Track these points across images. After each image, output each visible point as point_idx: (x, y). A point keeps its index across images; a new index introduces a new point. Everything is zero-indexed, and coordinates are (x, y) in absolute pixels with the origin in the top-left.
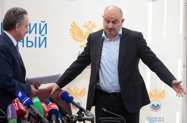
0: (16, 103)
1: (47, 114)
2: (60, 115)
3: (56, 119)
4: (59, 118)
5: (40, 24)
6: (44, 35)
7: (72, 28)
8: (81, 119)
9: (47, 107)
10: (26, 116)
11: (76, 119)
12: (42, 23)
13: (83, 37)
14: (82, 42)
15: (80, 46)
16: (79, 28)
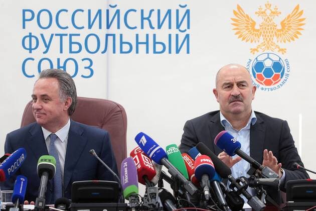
0: (136, 157)
1: (194, 175)
2: (216, 176)
3: (209, 184)
4: (215, 182)
5: (177, 11)
6: (186, 30)
7: (235, 17)
8: (255, 183)
9: (193, 163)
10: (156, 179)
11: (246, 183)
12: (180, 9)
13: (255, 32)
14: (254, 42)
15: (251, 49)
16: (247, 16)
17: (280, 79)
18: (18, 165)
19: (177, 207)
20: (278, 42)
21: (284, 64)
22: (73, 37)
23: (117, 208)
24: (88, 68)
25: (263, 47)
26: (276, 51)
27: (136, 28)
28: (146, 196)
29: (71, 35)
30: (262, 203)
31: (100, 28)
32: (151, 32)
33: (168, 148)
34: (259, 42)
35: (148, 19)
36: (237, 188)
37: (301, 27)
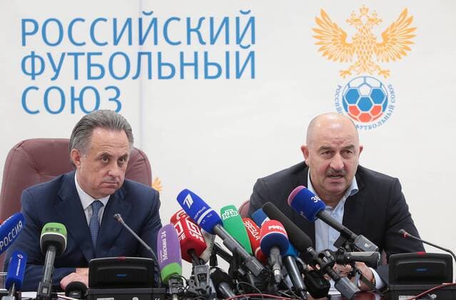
0: (179, 223)
1: (259, 248)
2: (291, 250)
3: (280, 260)
4: (290, 258)
5: (238, 19)
6: (249, 46)
7: (319, 27)
8: (345, 258)
9: (258, 231)
10: (206, 255)
11: (333, 258)
12: (242, 16)
13: (346, 48)
14: (345, 60)
15: (341, 71)
16: (335, 26)
17: (381, 112)
18: (14, 237)
19: (237, 293)
20: (378, 60)
21: (386, 91)
22: (92, 57)
23: (153, 295)
24: (114, 99)
25: (357, 69)
26: (375, 74)
27: (179, 43)
28: (192, 278)
29: (89, 55)
30: (355, 286)
31: (130, 43)
32: (201, 50)
33: (223, 211)
34: (351, 60)
35: (196, 30)
36: (320, 265)
37: (410, 40)
